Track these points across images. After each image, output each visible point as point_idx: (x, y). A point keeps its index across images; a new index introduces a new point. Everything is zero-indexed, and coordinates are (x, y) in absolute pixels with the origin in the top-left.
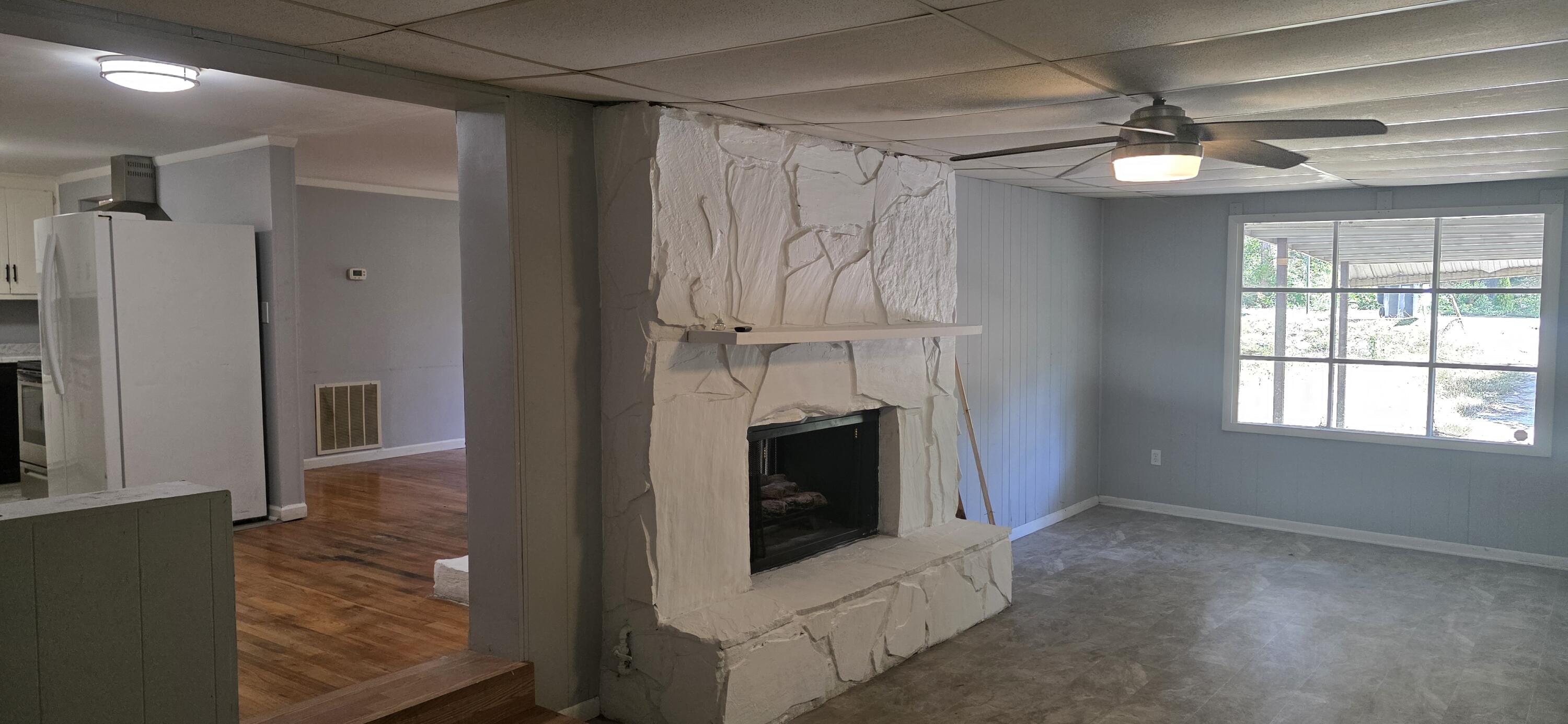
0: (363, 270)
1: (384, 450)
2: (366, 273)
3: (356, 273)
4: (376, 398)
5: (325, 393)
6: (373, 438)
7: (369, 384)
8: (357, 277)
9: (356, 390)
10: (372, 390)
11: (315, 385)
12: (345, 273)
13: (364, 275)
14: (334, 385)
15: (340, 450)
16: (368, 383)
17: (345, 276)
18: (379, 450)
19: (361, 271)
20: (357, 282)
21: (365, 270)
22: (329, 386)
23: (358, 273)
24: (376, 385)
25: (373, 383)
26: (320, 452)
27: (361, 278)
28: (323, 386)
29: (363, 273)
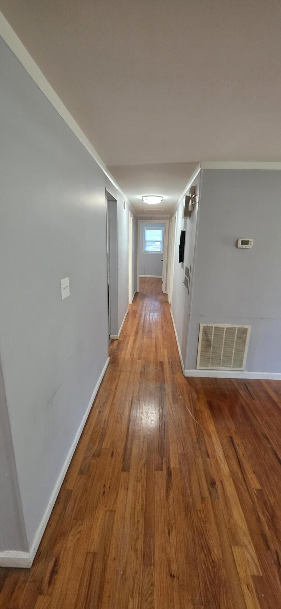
0: (250, 240)
1: (246, 372)
2: (252, 243)
3: (244, 243)
4: (246, 338)
5: (206, 331)
6: (239, 363)
7: (242, 327)
8: (244, 246)
9: (230, 331)
10: (244, 332)
11: (200, 324)
12: (235, 243)
13: (251, 244)
14: (214, 325)
15: (212, 368)
16: (240, 326)
17: (235, 245)
18: (242, 372)
19: (248, 241)
20: (244, 249)
21: (252, 240)
22: (210, 325)
23: (245, 243)
24: (247, 328)
25: (245, 326)
26: (198, 367)
27: (247, 246)
28: (205, 325)
29: (250, 243)
